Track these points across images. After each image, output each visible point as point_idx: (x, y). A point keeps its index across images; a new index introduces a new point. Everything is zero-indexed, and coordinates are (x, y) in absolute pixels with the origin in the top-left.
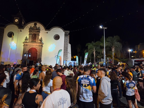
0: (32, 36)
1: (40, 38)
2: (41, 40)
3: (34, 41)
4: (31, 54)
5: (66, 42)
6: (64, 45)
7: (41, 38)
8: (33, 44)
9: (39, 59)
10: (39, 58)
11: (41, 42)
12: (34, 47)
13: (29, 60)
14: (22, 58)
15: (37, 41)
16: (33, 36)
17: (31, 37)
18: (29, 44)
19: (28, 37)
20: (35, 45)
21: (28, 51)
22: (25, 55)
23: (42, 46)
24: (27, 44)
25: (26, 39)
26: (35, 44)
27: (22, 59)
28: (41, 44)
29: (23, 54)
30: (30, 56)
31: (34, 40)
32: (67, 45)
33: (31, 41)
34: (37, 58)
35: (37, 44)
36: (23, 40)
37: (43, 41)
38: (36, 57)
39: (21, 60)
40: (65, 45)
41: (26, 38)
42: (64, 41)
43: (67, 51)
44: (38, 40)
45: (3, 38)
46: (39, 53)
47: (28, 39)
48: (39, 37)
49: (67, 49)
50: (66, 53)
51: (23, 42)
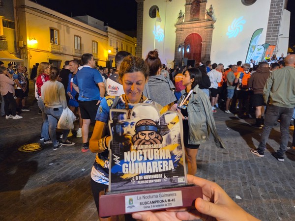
0: (192, 7)
1: (208, 8)
2: (210, 14)
3: (196, 17)
4: (191, 44)
5: (277, 5)
6: (270, 15)
7: (211, 8)
8: (194, 25)
9: (205, 57)
10: (205, 55)
11: (211, 16)
12: (196, 31)
13: (187, 59)
14: (175, 56)
15: (201, 17)
16: (195, 5)
17: (190, 9)
18: (186, 26)
19: (184, 11)
20: (197, 28)
21: (183, 42)
22: (180, 50)
23: (212, 27)
24: (182, 26)
25: (180, 17)
26: (198, 25)
27: (175, 58)
28: (209, 23)
29: (176, 46)
30: (188, 50)
31: (195, 15)
32: (280, 14)
33: (189, 20)
34: (202, 56)
35: (202, 24)
36: (175, 20)
37: (215, 15)
38: (200, 53)
39: (174, 61)
40: (274, 14)
41: (181, 13)
42: (271, 5)
43: (278, 31)
44: (204, 14)
45: (142, 20)
46: (205, 43)
47: (183, 16)
48: (205, 5)
49: (277, 25)
50: (275, 36)
51: (175, 23)
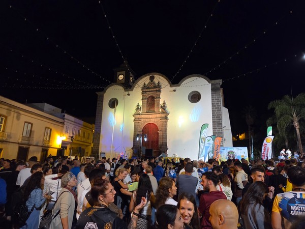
0: (147, 102)
1: (161, 102)
2: (164, 107)
3: (152, 110)
4: (148, 135)
5: (217, 104)
6: (212, 111)
7: (164, 103)
8: (151, 116)
9: (162, 145)
10: (162, 143)
11: (165, 110)
12: (152, 121)
13: (144, 148)
14: (134, 144)
15: (156, 110)
16: (150, 100)
17: (146, 102)
18: (143, 116)
19: (141, 104)
20: (153, 118)
21: (142, 130)
22: (138, 139)
23: (166, 118)
24: (140, 116)
25: (137, 109)
26: (155, 116)
27: (134, 146)
28: (163, 115)
29: (134, 135)
30: (146, 139)
31: (150, 108)
32: (220, 110)
33: (146, 111)
34: (159, 144)
35: (158, 116)
36: (134, 111)
37: (168, 109)
38: (158, 141)
39: (132, 149)
40: (216, 111)
41: (138, 105)
42: (212, 104)
43: (221, 124)
44: (159, 107)
45: (102, 110)
46: (161, 132)
47: (141, 108)
48: (159, 101)
49: (220, 119)
50: (220, 128)
51: (134, 113)
